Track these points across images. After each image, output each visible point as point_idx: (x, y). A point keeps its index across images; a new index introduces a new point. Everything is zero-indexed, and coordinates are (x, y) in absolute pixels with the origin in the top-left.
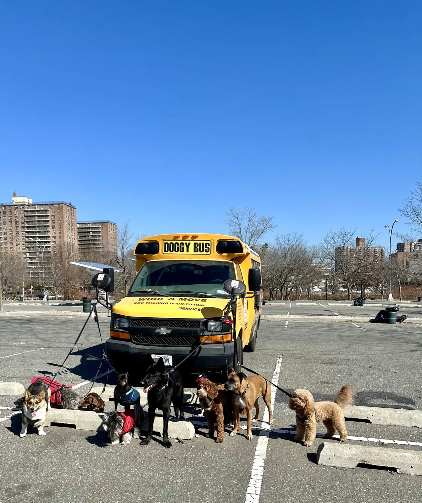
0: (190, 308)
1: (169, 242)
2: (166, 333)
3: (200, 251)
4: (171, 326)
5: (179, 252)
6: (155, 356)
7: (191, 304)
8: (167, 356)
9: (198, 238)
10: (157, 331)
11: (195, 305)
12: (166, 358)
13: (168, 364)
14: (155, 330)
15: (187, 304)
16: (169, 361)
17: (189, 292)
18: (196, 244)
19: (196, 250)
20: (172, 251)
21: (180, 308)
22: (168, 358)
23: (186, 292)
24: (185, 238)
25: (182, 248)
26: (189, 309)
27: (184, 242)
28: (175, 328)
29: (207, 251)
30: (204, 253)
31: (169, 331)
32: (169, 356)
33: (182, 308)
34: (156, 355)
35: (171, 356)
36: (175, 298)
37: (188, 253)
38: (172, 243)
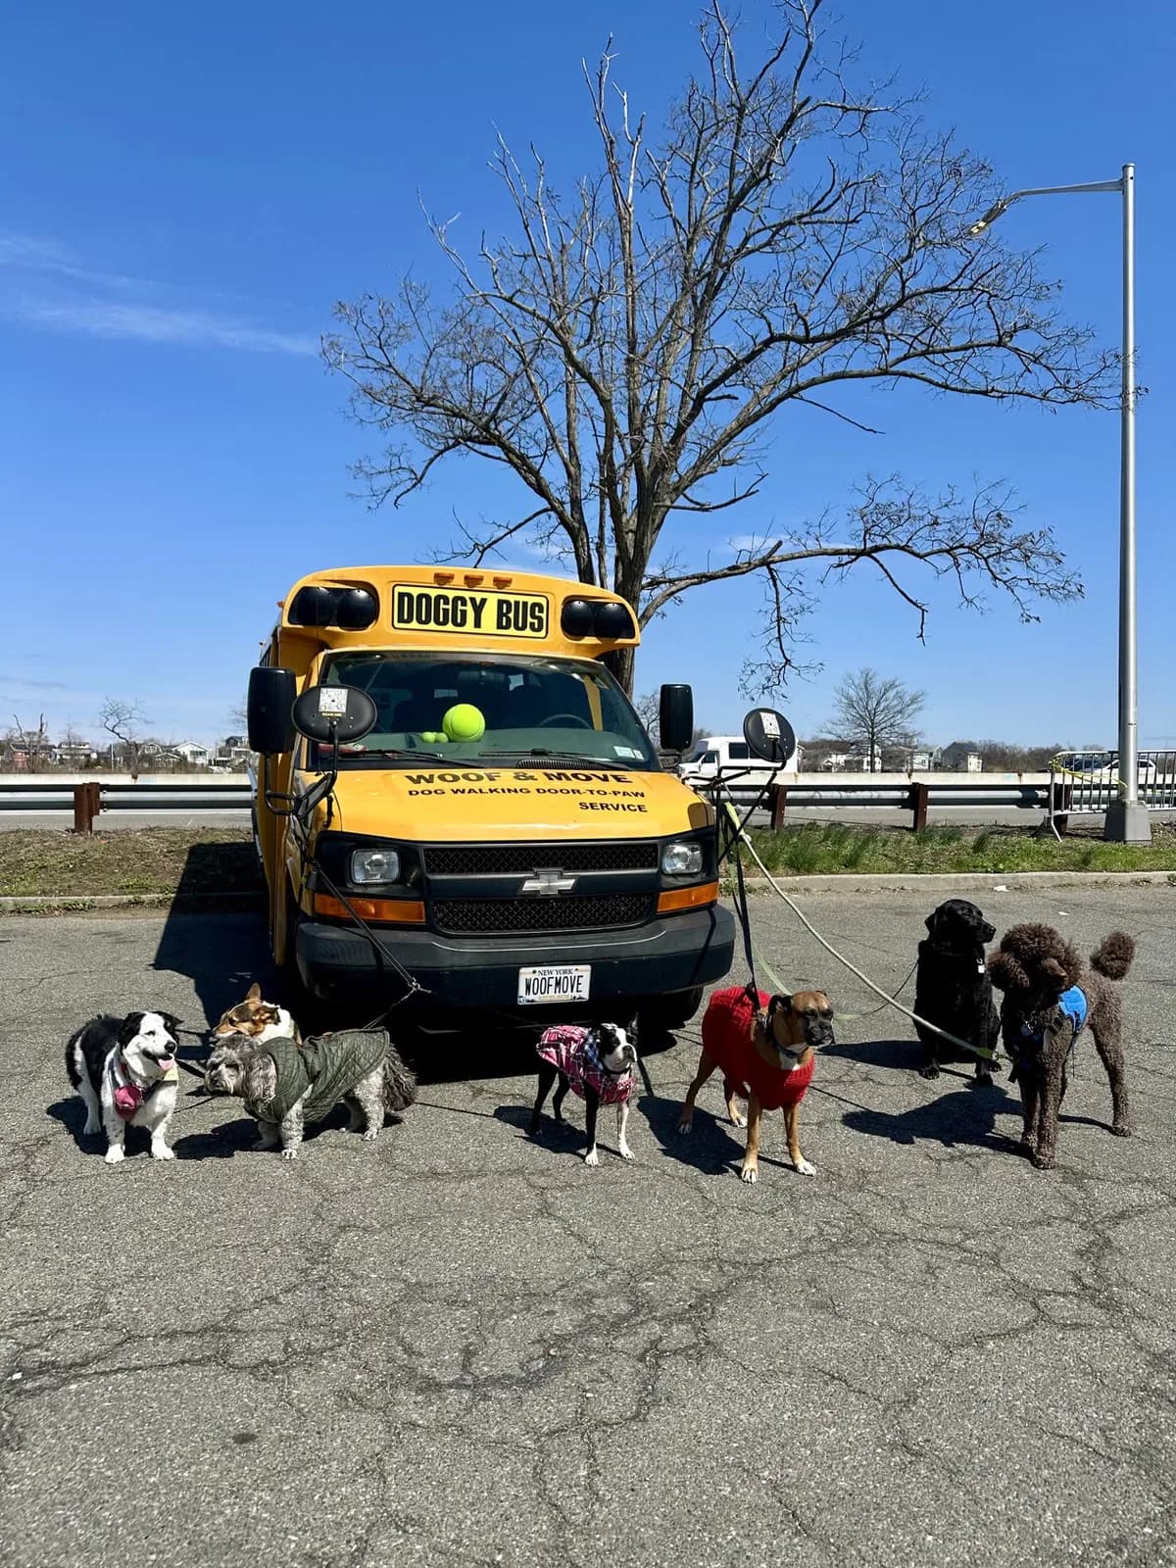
0: (612, 805)
1: (415, 592)
2: (560, 891)
3: (517, 628)
4: (570, 869)
5: (450, 627)
6: (534, 972)
8: (574, 967)
9: (512, 587)
10: (528, 886)
11: (613, 793)
12: (569, 976)
13: (575, 993)
14: (521, 882)
15: (590, 792)
16: (578, 984)
17: (542, 753)
18: (505, 606)
19: (504, 624)
20: (427, 622)
21: (584, 806)
22: (577, 974)
23: (535, 753)
24: (472, 582)
25: (459, 613)
26: (611, 807)
27: (467, 595)
28: (583, 873)
30: (528, 632)
31: (569, 884)
32: (579, 967)
33: (590, 806)
34: (537, 969)
35: (589, 967)
36: (530, 772)
37: (477, 630)
38: (427, 597)
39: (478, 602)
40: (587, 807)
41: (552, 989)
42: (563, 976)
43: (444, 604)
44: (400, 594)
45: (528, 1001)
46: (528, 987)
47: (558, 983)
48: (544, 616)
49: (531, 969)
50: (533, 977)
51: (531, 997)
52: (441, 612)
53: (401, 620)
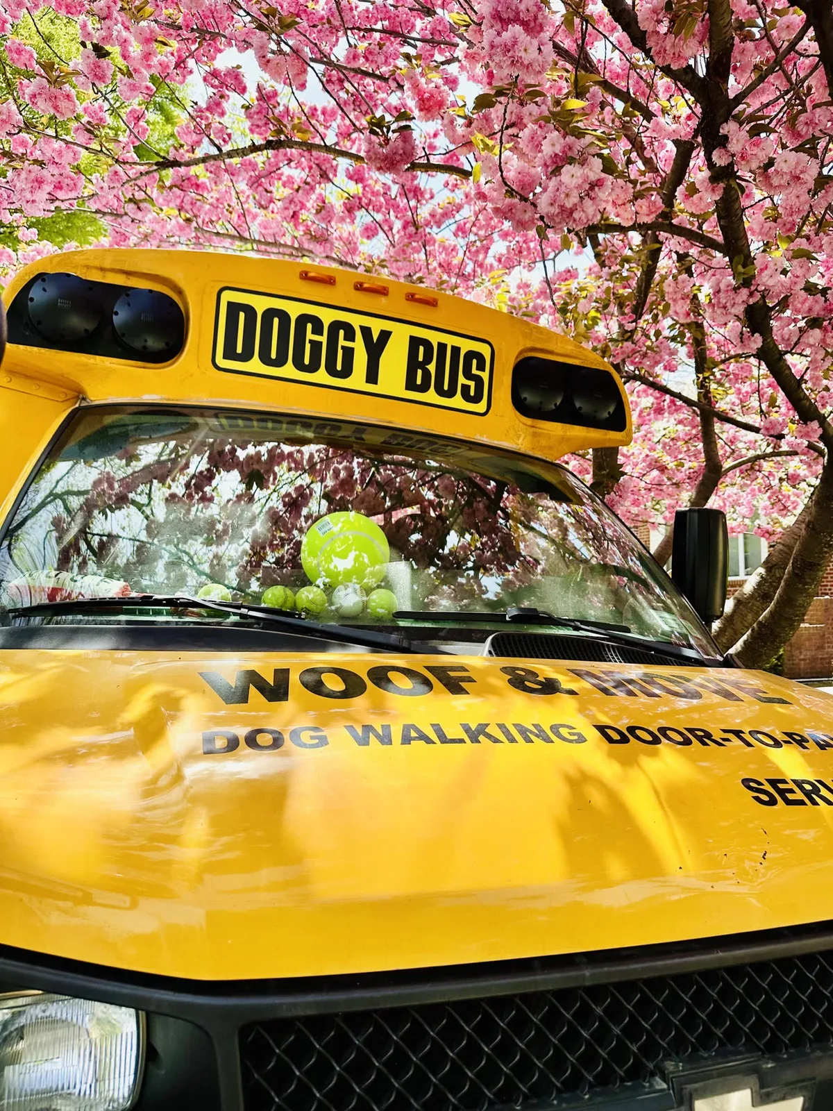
18: (422, 349)
25: (340, 352)
37: (371, 388)
38: (283, 316)
39: (376, 336)
43: (314, 332)
44: (230, 305)
52: (308, 346)
53: (230, 354)
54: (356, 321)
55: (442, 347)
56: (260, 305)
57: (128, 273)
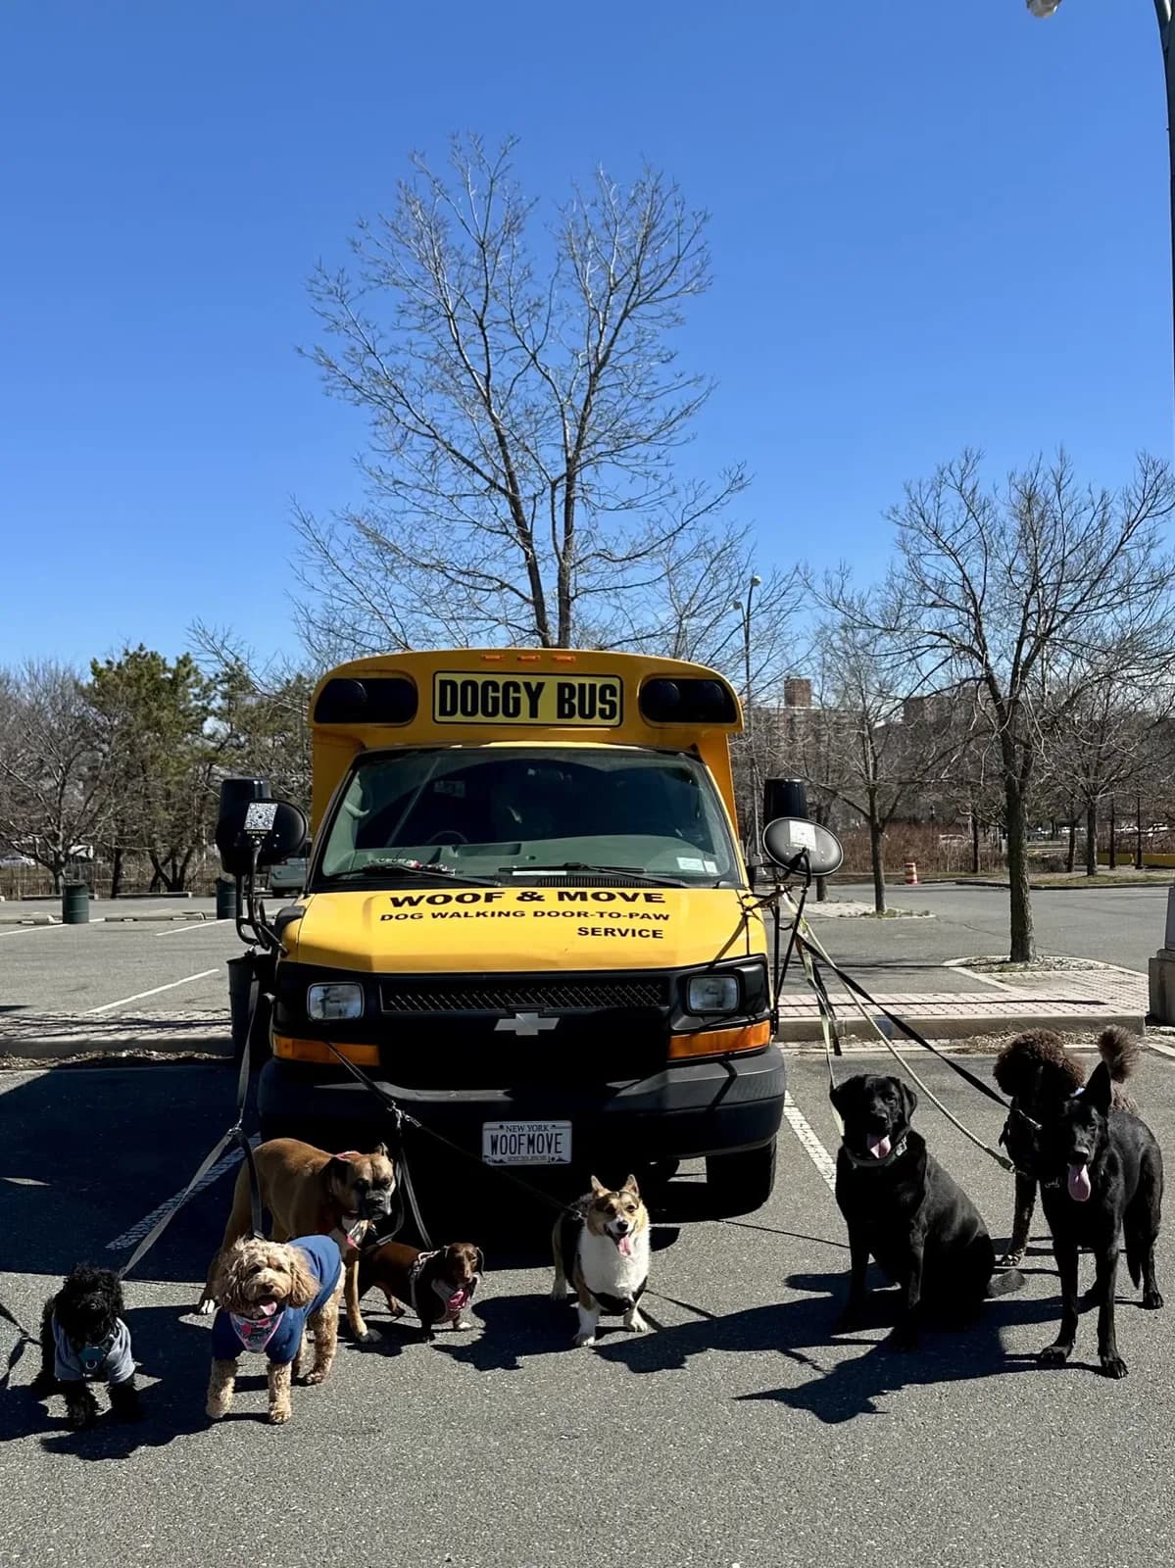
0: (619, 930)
2: (540, 1031)
3: (583, 715)
4: (555, 1005)
5: (500, 718)
6: (501, 1127)
7: (619, 915)
8: (550, 1124)
10: (503, 1025)
11: (631, 916)
12: (544, 1133)
13: (553, 1154)
14: (495, 1020)
15: (602, 915)
16: (557, 1143)
17: (576, 868)
18: (567, 690)
19: (567, 711)
20: (474, 713)
21: (583, 931)
22: (554, 1131)
23: (568, 867)
25: (511, 701)
26: (617, 933)
28: (572, 1009)
29: (608, 713)
30: (597, 720)
31: (551, 1024)
32: (558, 1124)
33: (590, 931)
34: (506, 1124)
35: (568, 1124)
36: (540, 891)
37: (534, 721)
38: (474, 684)
39: (534, 687)
40: (587, 933)
41: (524, 1148)
42: (537, 1133)
43: (493, 691)
44: (441, 682)
45: (495, 1162)
46: (494, 1145)
47: (531, 1142)
48: (617, 700)
49: (496, 1125)
50: (500, 1133)
51: (498, 1157)
52: (490, 701)
53: (443, 712)
54: (520, 680)
55: (582, 686)
56: (459, 679)
57: (381, 671)
